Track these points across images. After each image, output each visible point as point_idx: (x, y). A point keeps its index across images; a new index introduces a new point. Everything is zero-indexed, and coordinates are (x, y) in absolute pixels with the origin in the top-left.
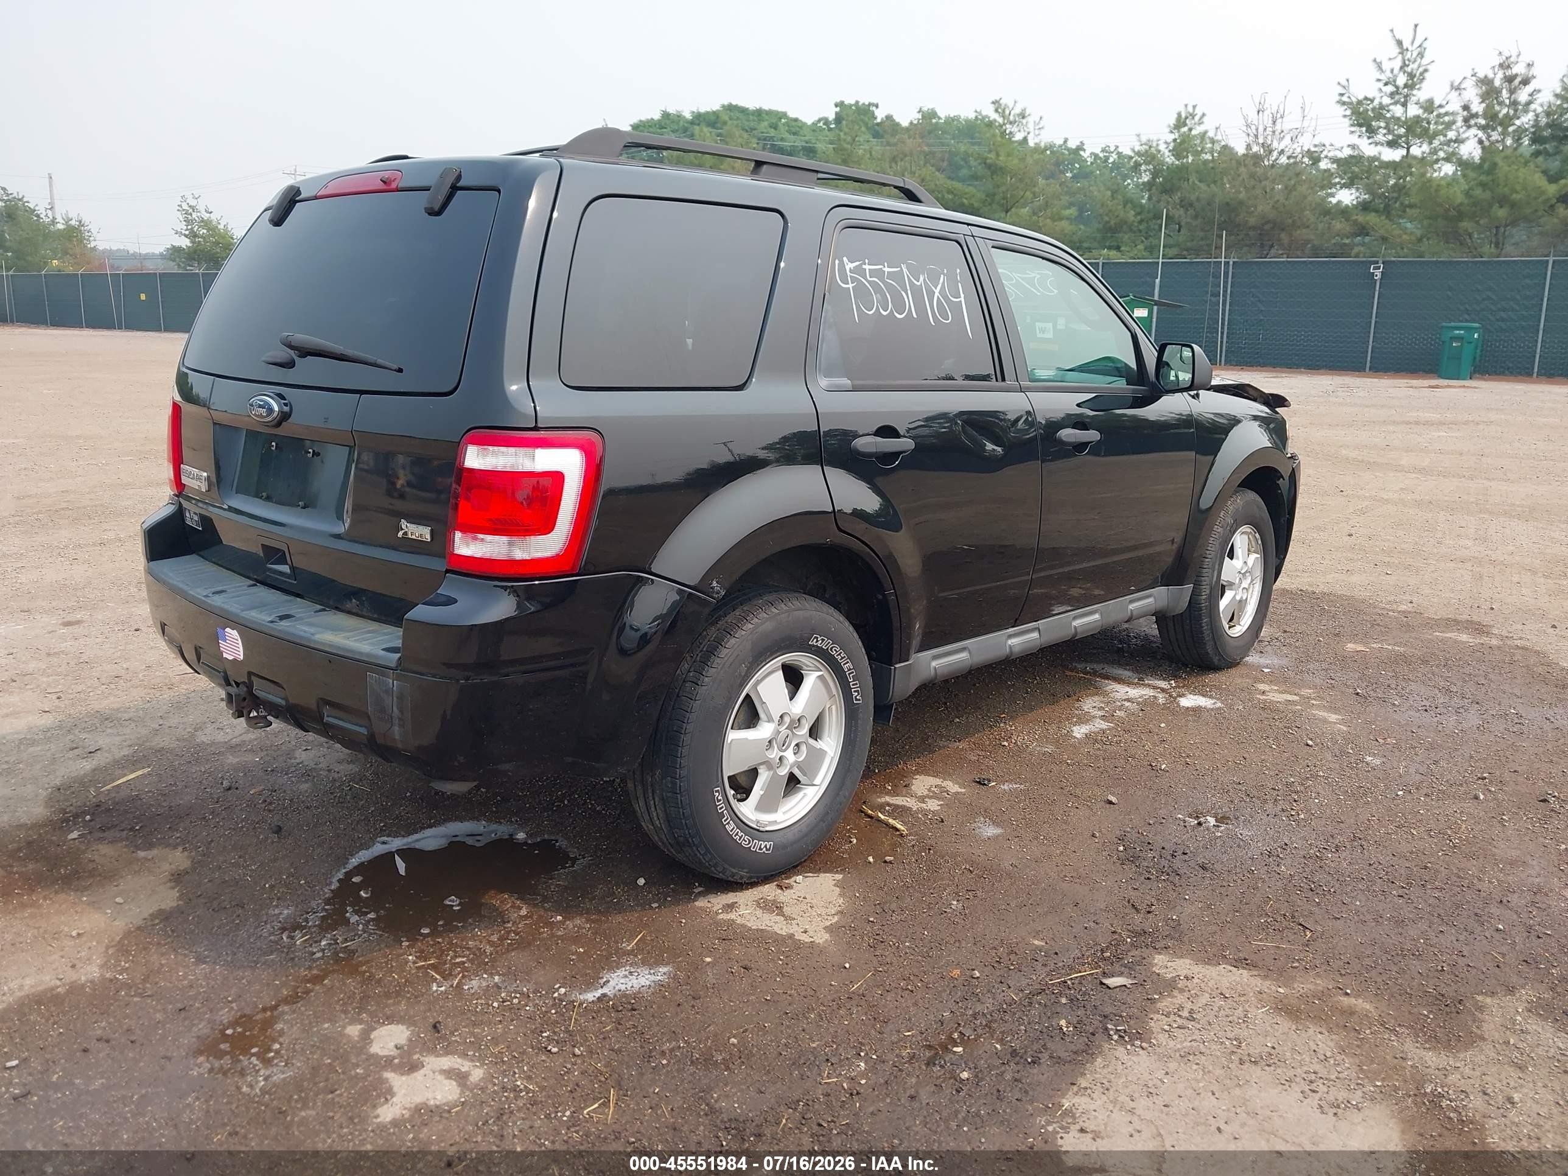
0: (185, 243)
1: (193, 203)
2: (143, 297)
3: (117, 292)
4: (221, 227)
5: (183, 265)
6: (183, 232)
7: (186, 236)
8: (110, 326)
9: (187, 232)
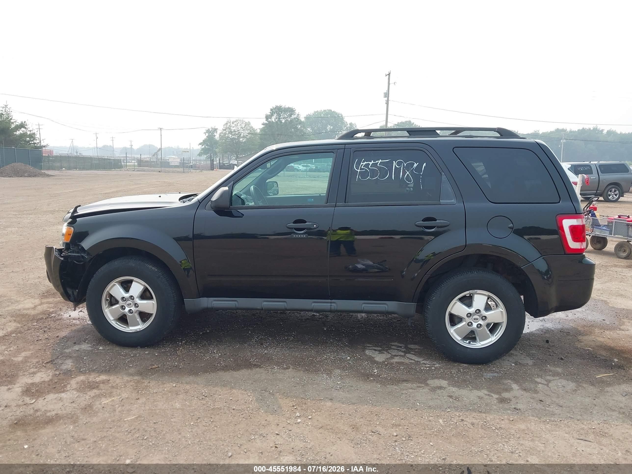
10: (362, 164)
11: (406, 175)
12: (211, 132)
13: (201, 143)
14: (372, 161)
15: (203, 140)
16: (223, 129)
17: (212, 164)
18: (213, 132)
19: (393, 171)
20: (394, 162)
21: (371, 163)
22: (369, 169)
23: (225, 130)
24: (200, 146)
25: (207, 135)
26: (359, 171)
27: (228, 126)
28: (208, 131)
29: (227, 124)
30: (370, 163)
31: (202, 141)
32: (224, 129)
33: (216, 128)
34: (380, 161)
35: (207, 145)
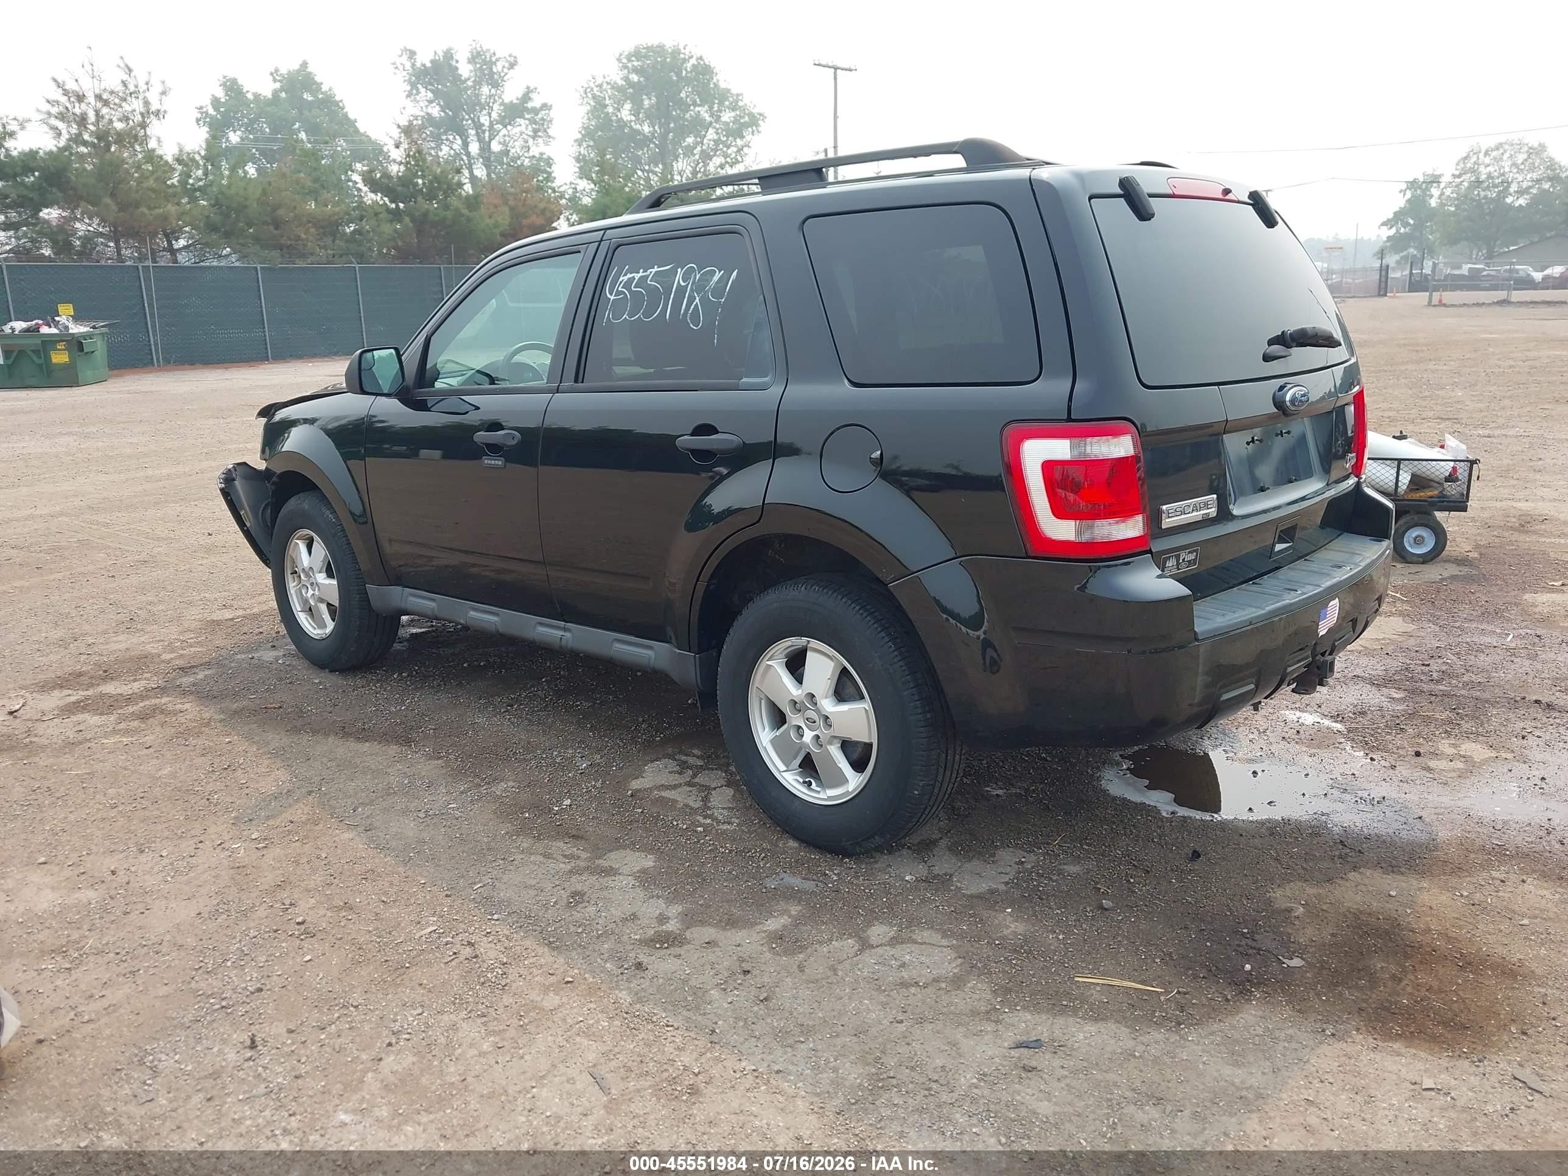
10: (621, 279)
11: (692, 307)
12: (1419, 189)
13: (1389, 220)
14: (641, 271)
15: (1395, 213)
16: (1453, 175)
17: (1383, 279)
18: (1426, 187)
19: (672, 296)
20: (679, 270)
21: (637, 276)
22: (630, 290)
23: (1459, 176)
24: (1384, 228)
25: (1409, 195)
26: (612, 298)
27: (1469, 165)
28: (1413, 184)
29: (1466, 158)
30: (635, 275)
31: (1391, 216)
32: (1457, 173)
33: (1437, 173)
34: (656, 269)
35: (1406, 225)
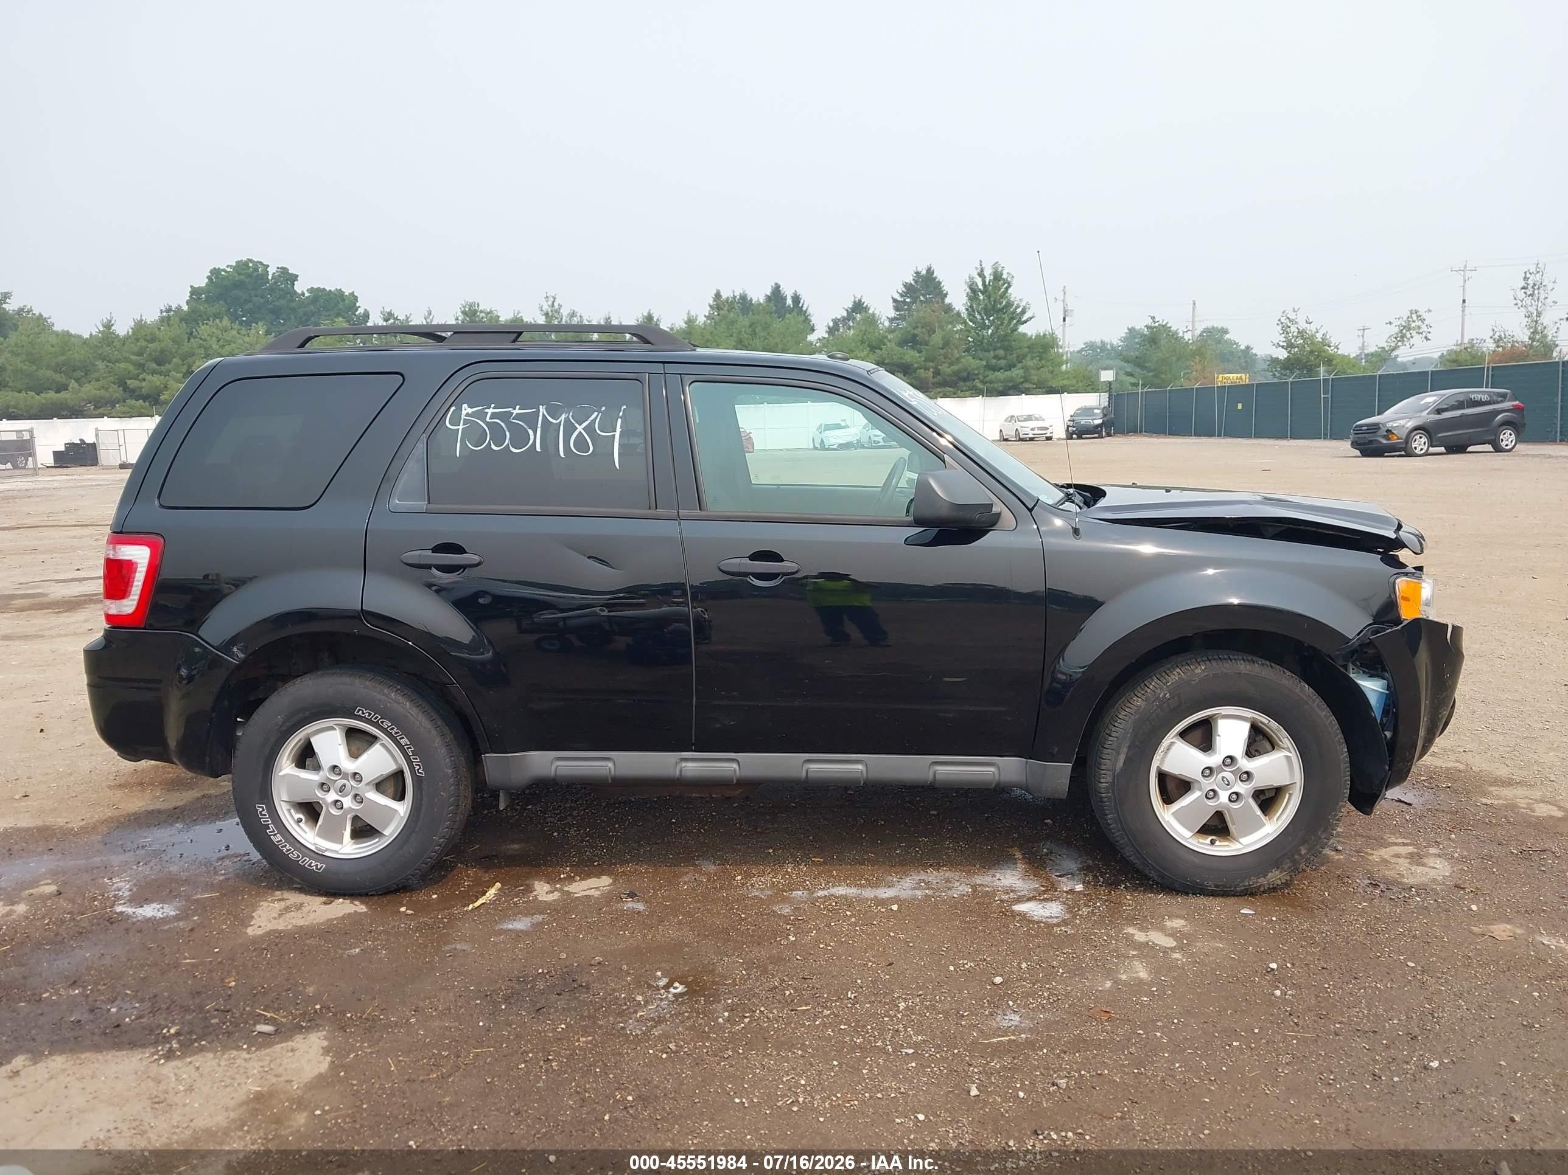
0: (1282, 354)
1: (1292, 316)
2: (1240, 406)
3: (1221, 402)
4: (1319, 337)
5: (1278, 375)
6: (1281, 344)
7: (1283, 347)
8: (1210, 434)
9: (1285, 344)
